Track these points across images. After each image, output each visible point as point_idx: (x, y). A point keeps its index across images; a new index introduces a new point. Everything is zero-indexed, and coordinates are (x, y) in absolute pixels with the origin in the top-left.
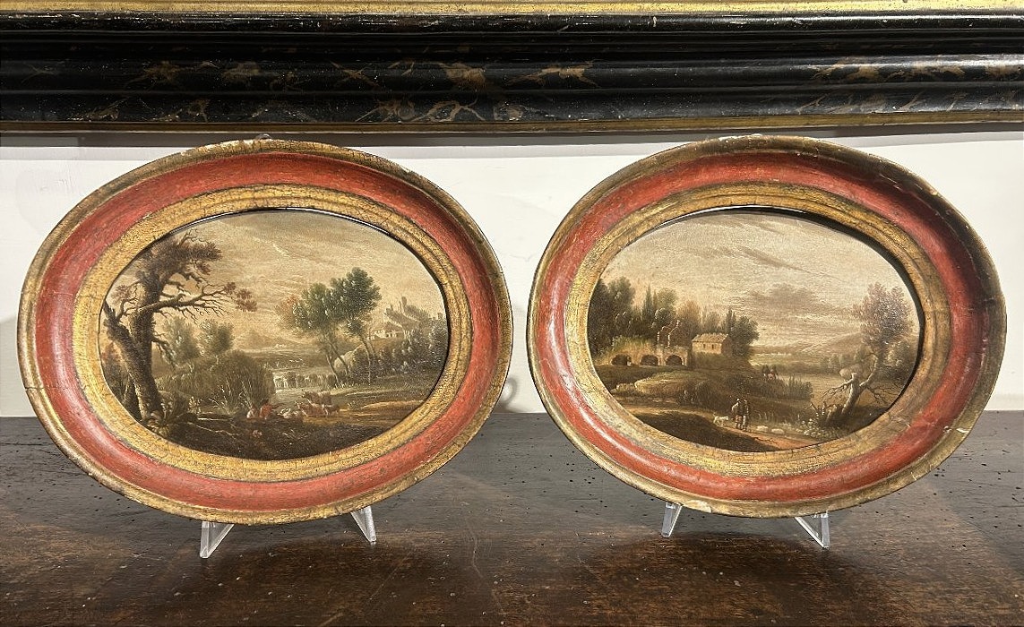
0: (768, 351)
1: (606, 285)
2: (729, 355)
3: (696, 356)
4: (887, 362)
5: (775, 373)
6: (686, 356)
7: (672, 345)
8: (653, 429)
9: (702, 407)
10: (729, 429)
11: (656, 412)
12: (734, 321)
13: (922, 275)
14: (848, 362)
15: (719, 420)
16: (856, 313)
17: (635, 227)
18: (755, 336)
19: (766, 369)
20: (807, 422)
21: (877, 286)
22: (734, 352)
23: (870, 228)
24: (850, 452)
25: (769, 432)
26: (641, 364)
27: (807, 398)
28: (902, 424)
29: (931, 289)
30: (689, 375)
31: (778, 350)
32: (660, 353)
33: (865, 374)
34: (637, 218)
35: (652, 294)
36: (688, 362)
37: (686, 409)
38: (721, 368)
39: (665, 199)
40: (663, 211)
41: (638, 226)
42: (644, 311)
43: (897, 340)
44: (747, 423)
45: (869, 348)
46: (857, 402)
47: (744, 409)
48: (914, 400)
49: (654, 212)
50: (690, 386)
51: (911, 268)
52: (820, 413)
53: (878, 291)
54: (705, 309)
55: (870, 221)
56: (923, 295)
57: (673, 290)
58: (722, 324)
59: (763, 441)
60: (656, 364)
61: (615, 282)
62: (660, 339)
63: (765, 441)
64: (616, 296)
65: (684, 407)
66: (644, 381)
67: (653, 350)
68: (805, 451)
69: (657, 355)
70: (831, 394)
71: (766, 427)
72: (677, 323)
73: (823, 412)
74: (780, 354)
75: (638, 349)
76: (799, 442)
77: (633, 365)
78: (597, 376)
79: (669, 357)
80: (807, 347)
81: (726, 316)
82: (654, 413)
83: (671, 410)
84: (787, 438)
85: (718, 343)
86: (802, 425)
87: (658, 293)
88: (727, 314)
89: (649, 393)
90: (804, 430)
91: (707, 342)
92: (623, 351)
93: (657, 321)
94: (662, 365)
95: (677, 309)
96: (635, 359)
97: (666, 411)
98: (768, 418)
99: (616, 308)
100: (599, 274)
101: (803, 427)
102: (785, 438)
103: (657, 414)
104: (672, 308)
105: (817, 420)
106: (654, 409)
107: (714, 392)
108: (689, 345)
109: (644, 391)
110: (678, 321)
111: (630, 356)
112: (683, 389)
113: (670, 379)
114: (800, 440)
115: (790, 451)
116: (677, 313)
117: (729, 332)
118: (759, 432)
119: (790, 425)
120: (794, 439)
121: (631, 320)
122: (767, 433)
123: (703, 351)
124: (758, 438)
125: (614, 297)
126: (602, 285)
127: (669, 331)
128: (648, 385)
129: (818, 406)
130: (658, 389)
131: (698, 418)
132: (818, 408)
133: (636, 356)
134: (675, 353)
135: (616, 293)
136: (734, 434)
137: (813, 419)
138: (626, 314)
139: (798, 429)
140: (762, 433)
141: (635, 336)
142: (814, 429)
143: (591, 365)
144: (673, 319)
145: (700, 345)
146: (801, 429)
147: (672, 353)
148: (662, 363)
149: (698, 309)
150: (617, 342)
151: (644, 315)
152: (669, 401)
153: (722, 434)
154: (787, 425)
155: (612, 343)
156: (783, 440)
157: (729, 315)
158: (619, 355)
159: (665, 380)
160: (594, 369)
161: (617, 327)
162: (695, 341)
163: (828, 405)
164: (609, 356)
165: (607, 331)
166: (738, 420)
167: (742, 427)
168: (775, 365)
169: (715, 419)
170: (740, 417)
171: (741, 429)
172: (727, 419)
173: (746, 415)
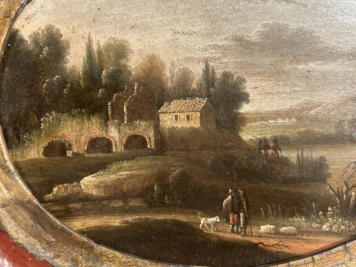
0: (263, 117)
1: (26, 38)
2: (212, 127)
3: (167, 134)
5: (276, 148)
6: (152, 134)
7: (130, 120)
8: (111, 253)
9: (181, 206)
10: (221, 234)
11: (116, 222)
12: (214, 79)
15: (207, 222)
18: (244, 98)
19: (263, 144)
20: (325, 211)
22: (218, 122)
25: (277, 233)
26: (88, 151)
27: (323, 179)
30: (160, 162)
31: (277, 115)
32: (114, 133)
35: (95, 48)
36: (156, 141)
37: (159, 212)
38: (203, 147)
42: (85, 73)
44: (246, 224)
47: (240, 205)
50: (162, 178)
52: (340, 198)
54: (172, 64)
57: (124, 40)
58: (197, 85)
59: (269, 246)
60: (110, 151)
61: (38, 33)
62: (113, 113)
63: (273, 246)
64: (42, 54)
65: (155, 209)
66: (94, 177)
67: (103, 129)
68: (330, 256)
69: (110, 136)
70: (353, 170)
71: (272, 227)
72: (135, 88)
73: (345, 196)
74: (281, 121)
75: (82, 129)
76: (317, 241)
77: (76, 155)
78: (18, 178)
79: (129, 137)
80: (315, 107)
81: (201, 72)
82: (113, 224)
83: (137, 217)
84: (301, 237)
85: (195, 112)
86: (319, 218)
87: (103, 46)
88: (203, 70)
89: (102, 194)
90: (322, 224)
91: (180, 112)
92: (59, 134)
93: (106, 86)
94: (119, 150)
95: (133, 67)
96: (78, 145)
97: (130, 218)
98: (273, 213)
99: (43, 71)
100: (8, 20)
101: (321, 220)
102: (299, 239)
103: (117, 224)
104: (125, 66)
105: (338, 208)
106: (113, 218)
107: (195, 183)
108: (154, 118)
109: (94, 192)
110: (136, 85)
111: (70, 142)
112: (152, 183)
113: (131, 170)
114: (319, 238)
115: (309, 259)
116: (133, 73)
117: (209, 96)
118: (264, 235)
119: (303, 219)
120: (310, 238)
121: (66, 88)
122: (274, 234)
123: (175, 125)
124: (262, 243)
125: (38, 56)
126: (18, 38)
127: (125, 99)
128: (101, 182)
129: (338, 188)
130: (115, 187)
131: (177, 223)
132: (338, 191)
133: (79, 141)
134: (137, 132)
135: (42, 48)
136: (230, 242)
137: (332, 207)
138: (58, 78)
139: (314, 224)
140: (267, 235)
141: (75, 111)
142: (335, 220)
143: (5, 161)
144: (129, 82)
145: (170, 117)
146: (319, 223)
147: (132, 131)
148: (118, 148)
149: (163, 65)
150: (49, 121)
151: (85, 80)
152: (134, 203)
153: (213, 243)
154: (300, 221)
155: (40, 125)
156: (298, 243)
157: (207, 70)
158: (52, 141)
159: (125, 173)
160: (12, 168)
161: (46, 99)
162: (163, 112)
163: (350, 186)
164: (38, 144)
165: (31, 107)
166: (233, 220)
167: (239, 230)
168: (276, 137)
169: (202, 222)
170: (236, 216)
171: (238, 233)
172: (218, 221)
173: (244, 212)
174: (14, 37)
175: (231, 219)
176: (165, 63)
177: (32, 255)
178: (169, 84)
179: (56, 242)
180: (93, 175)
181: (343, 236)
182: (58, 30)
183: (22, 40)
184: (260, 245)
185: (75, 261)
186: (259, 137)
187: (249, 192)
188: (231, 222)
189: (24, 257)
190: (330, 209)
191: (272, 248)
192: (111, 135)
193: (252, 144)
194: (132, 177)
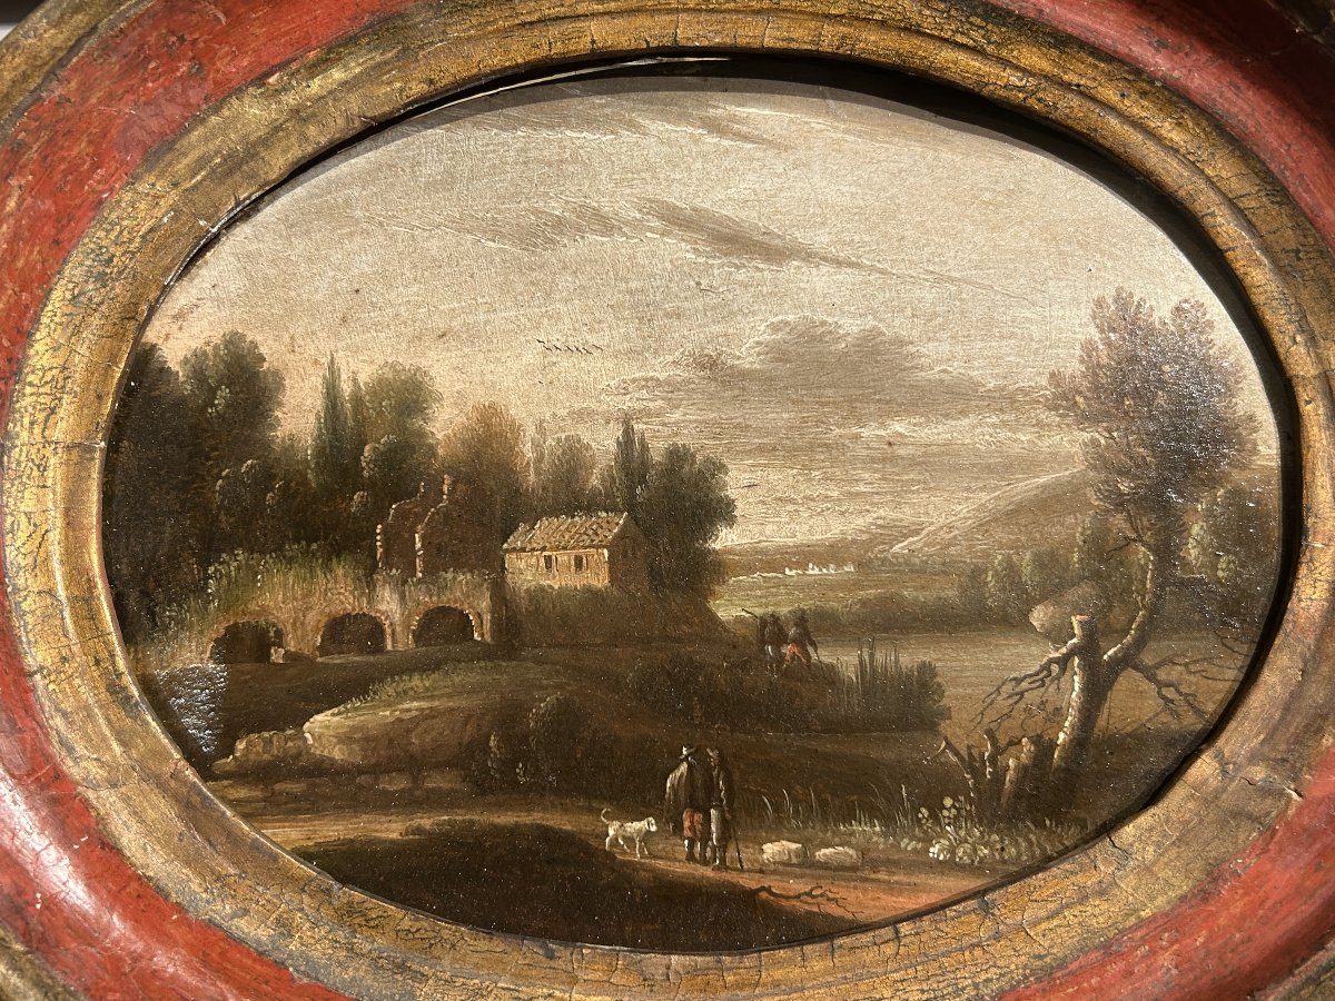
0: (771, 561)
1: (174, 366)
2: (640, 586)
3: (524, 604)
4: (1185, 564)
5: (805, 639)
6: (485, 604)
7: (432, 570)
8: (377, 906)
9: (556, 791)
10: (660, 864)
11: (391, 829)
12: (645, 465)
13: (1267, 250)
14: (1053, 579)
15: (626, 832)
16: (1063, 399)
17: (254, 149)
18: (723, 512)
19: (771, 630)
20: (935, 808)
21: (1122, 301)
22: (654, 574)
23: (1075, 101)
24: (1100, 914)
25: (806, 863)
26: (323, 650)
27: (928, 722)
28: (1267, 791)
29: (1305, 295)
30: (504, 676)
31: (806, 555)
32: (388, 604)
33: (1117, 616)
34: (253, 112)
35: (346, 388)
36: (496, 622)
37: (500, 806)
38: (614, 639)
39: (351, 41)
40: (347, 85)
41: (265, 142)
42: (320, 452)
43: (1213, 482)
44: (725, 838)
45: (1119, 521)
46: (1101, 722)
47: (711, 788)
48: (1296, 695)
49: (316, 86)
50: (508, 717)
51: (1226, 228)
52: (977, 773)
53: (1124, 318)
54: (540, 428)
55: (1075, 79)
56: (1280, 322)
57: (419, 369)
58: (603, 480)
59: (788, 898)
60: (378, 648)
61: (205, 353)
62: (387, 552)
63: (798, 897)
64: (212, 405)
65: (490, 798)
66: (338, 714)
67: (363, 593)
68: (940, 926)
69: (378, 611)
70: (1011, 701)
71: (794, 846)
72: (445, 488)
73: (989, 769)
74: (816, 571)
75: (309, 594)
76: (915, 888)
77: (293, 658)
78: (149, 718)
79: (426, 614)
80: (906, 537)
81: (613, 448)
82: (384, 835)
83: (446, 818)
84: (873, 876)
85: (597, 547)
86: (921, 826)
87: (365, 383)
88: (619, 443)
89: (358, 760)
90: (928, 842)
91: (557, 548)
92: (253, 607)
93: (371, 485)
94: (400, 647)
95: (440, 437)
96: (299, 633)
97: (426, 822)
98: (796, 811)
99: (215, 449)
100: (132, 325)
101: (925, 832)
102: (866, 880)
103: (394, 836)
104: (421, 434)
105: (970, 801)
106: (384, 819)
107: (596, 732)
108: (493, 565)
109: (338, 754)
110: (448, 479)
111: (281, 626)
112: (485, 730)
113: (432, 698)
114: (920, 879)
115: (887, 932)
116: (441, 452)
117: (631, 506)
118: (772, 867)
119: (877, 829)
120: (896, 878)
121: (272, 490)
122: (800, 865)
123: (545, 583)
124: (768, 890)
125: (203, 410)
126: (154, 365)
127: (419, 518)
128: (354, 729)
129: (969, 748)
130: (391, 740)
131: (546, 834)
132: (970, 755)
133: (302, 624)
134: (449, 599)
135: (213, 392)
136: (683, 885)
137: (955, 799)
138: (252, 466)
139: (906, 840)
140: (781, 867)
141: (292, 549)
142: (962, 833)
143: (119, 675)
144: (429, 475)
145: (534, 561)
146: (919, 840)
147: (435, 599)
148: (399, 641)
149: (516, 429)
150: (228, 575)
151: (320, 469)
152: (437, 781)
153: (639, 887)
154: (868, 831)
155: (206, 584)
156: (865, 891)
157: (627, 442)
158: (236, 624)
159: (415, 704)
160: (134, 691)
161: (223, 518)
162: (514, 550)
163: (1003, 742)
164: (201, 632)
165: (186, 538)
166: (692, 828)
167: (709, 854)
168: (803, 611)
169: (611, 832)
170: (698, 817)
171: (705, 862)
172: (653, 829)
173: (719, 807)
174: (144, 364)
175: (687, 824)
176: (520, 426)
177: (179, 908)
178: (532, 478)
179: (240, 877)
180: (336, 710)
181: (984, 875)
182: (254, 345)
183: (164, 371)
184: (764, 895)
185: (284, 926)
186: (759, 611)
187: (735, 756)
188: (687, 833)
189: (158, 910)
190: (948, 802)
191: (794, 902)
192: (383, 607)
193: (742, 631)
194: (432, 714)
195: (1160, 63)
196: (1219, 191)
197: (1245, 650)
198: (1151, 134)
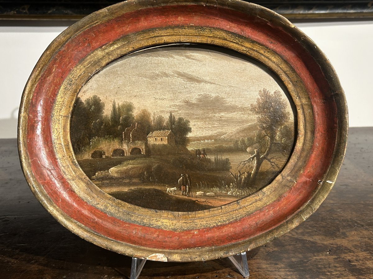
0: (198, 139)
1: (83, 102)
2: (173, 144)
3: (151, 147)
4: (276, 140)
5: (205, 154)
6: (144, 147)
7: (133, 141)
8: (123, 203)
9: (157, 182)
10: (177, 196)
11: (126, 189)
12: (174, 121)
13: (291, 81)
14: (251, 142)
15: (171, 190)
16: (253, 109)
17: (99, 60)
18: (189, 130)
19: (198, 152)
20: (229, 185)
21: (264, 91)
22: (176, 142)
23: (256, 53)
24: (259, 204)
26: (113, 156)
27: (228, 169)
28: (291, 181)
29: (298, 90)
30: (147, 161)
31: (205, 138)
32: (125, 147)
33: (263, 149)
34: (99, 53)
35: (117, 106)
36: (146, 151)
37: (147, 185)
38: (168, 154)
39: (118, 40)
40: (118, 48)
41: (101, 59)
42: (112, 118)
43: (281, 125)
44: (189, 191)
45: (263, 132)
46: (260, 169)
47: (187, 182)
48: (296, 164)
49: (112, 48)
50: (148, 168)
51: (284, 77)
52: (237, 179)
53: (265, 94)
54: (154, 114)
55: (255, 49)
56: (293, 94)
57: (131, 102)
58: (166, 124)
59: (201, 202)
60: (123, 155)
61: (89, 99)
62: (125, 137)
63: (203, 202)
64: (91, 109)
65: (145, 184)
66: (116, 168)
67: (120, 145)
68: (230, 206)
69: (123, 148)
70: (243, 165)
71: (202, 192)
72: (136, 125)
73: (239, 178)
74: (207, 141)
75: (110, 145)
76: (225, 200)
77: (107, 157)
78: (80, 168)
79: (133, 149)
80: (224, 135)
81: (168, 118)
82: (124, 191)
83: (136, 187)
84: (217, 198)
85: (165, 136)
86: (226, 189)
87: (121, 105)
88: (169, 117)
89: (119, 176)
90: (228, 191)
91: (158, 137)
92: (99, 147)
93: (122, 124)
94: (127, 155)
95: (135, 115)
96: (108, 152)
97: (133, 188)
98: (203, 186)
99: (91, 117)
100: (76, 94)
101: (227, 190)
102: (216, 199)
103: (127, 191)
104: (131, 115)
105: (235, 184)
106: (124, 187)
107: (165, 171)
108: (145, 140)
109: (116, 175)
110: (136, 124)
111: (104, 151)
112: (144, 171)
113: (134, 165)
114: (226, 198)
115: (220, 208)
116: (135, 118)
117: (172, 129)
118: (198, 196)
119: (218, 189)
120: (221, 198)
121: (103, 125)
122: (203, 196)
123: (155, 143)
124: (197, 201)
125: (89, 110)
126: (79, 101)
127: (131, 131)
128: (119, 171)
129: (235, 174)
130: (126, 173)
131: (155, 190)
132: (235, 175)
133: (109, 151)
134: (136, 146)
135: (91, 107)
136: (181, 200)
137: (233, 184)
138: (99, 121)
139: (223, 191)
140: (200, 196)
141: (107, 136)
142: (234, 190)
143: (74, 160)
144: (133, 123)
145: (153, 139)
146: (226, 191)
147: (134, 146)
148: (127, 154)
149: (150, 114)
150: (94, 141)
151: (112, 121)
152: (134, 180)
153: (173, 200)
154: (216, 190)
155: (90, 143)
156: (216, 201)
157: (171, 117)
158: (96, 150)
159: (130, 166)
160: (77, 162)
161: (93, 131)
162: (149, 137)
163: (241, 173)
164: (89, 152)
165: (86, 134)
166: (183, 189)
167: (186, 194)
168: (204, 149)
169: (168, 190)
170: (184, 187)
171: (186, 195)
172: (176, 189)
173: (188, 185)
174: (78, 101)
175: (182, 188)
176: (150, 113)
177: (86, 202)
178: (153, 123)
179: (97, 197)
180: (115, 167)
181: (238, 198)
182: (99, 98)
183: (81, 103)
184: (197, 202)
185: (106, 206)
186: (196, 149)
187: (191, 176)
188: (182, 190)
189: (82, 203)
190: (231, 184)
191: (202, 203)
192: (124, 148)
193: (193, 152)
194: (134, 168)
195: (271, 46)
196: (282, 70)
197: (287, 156)
198: (269, 59)
